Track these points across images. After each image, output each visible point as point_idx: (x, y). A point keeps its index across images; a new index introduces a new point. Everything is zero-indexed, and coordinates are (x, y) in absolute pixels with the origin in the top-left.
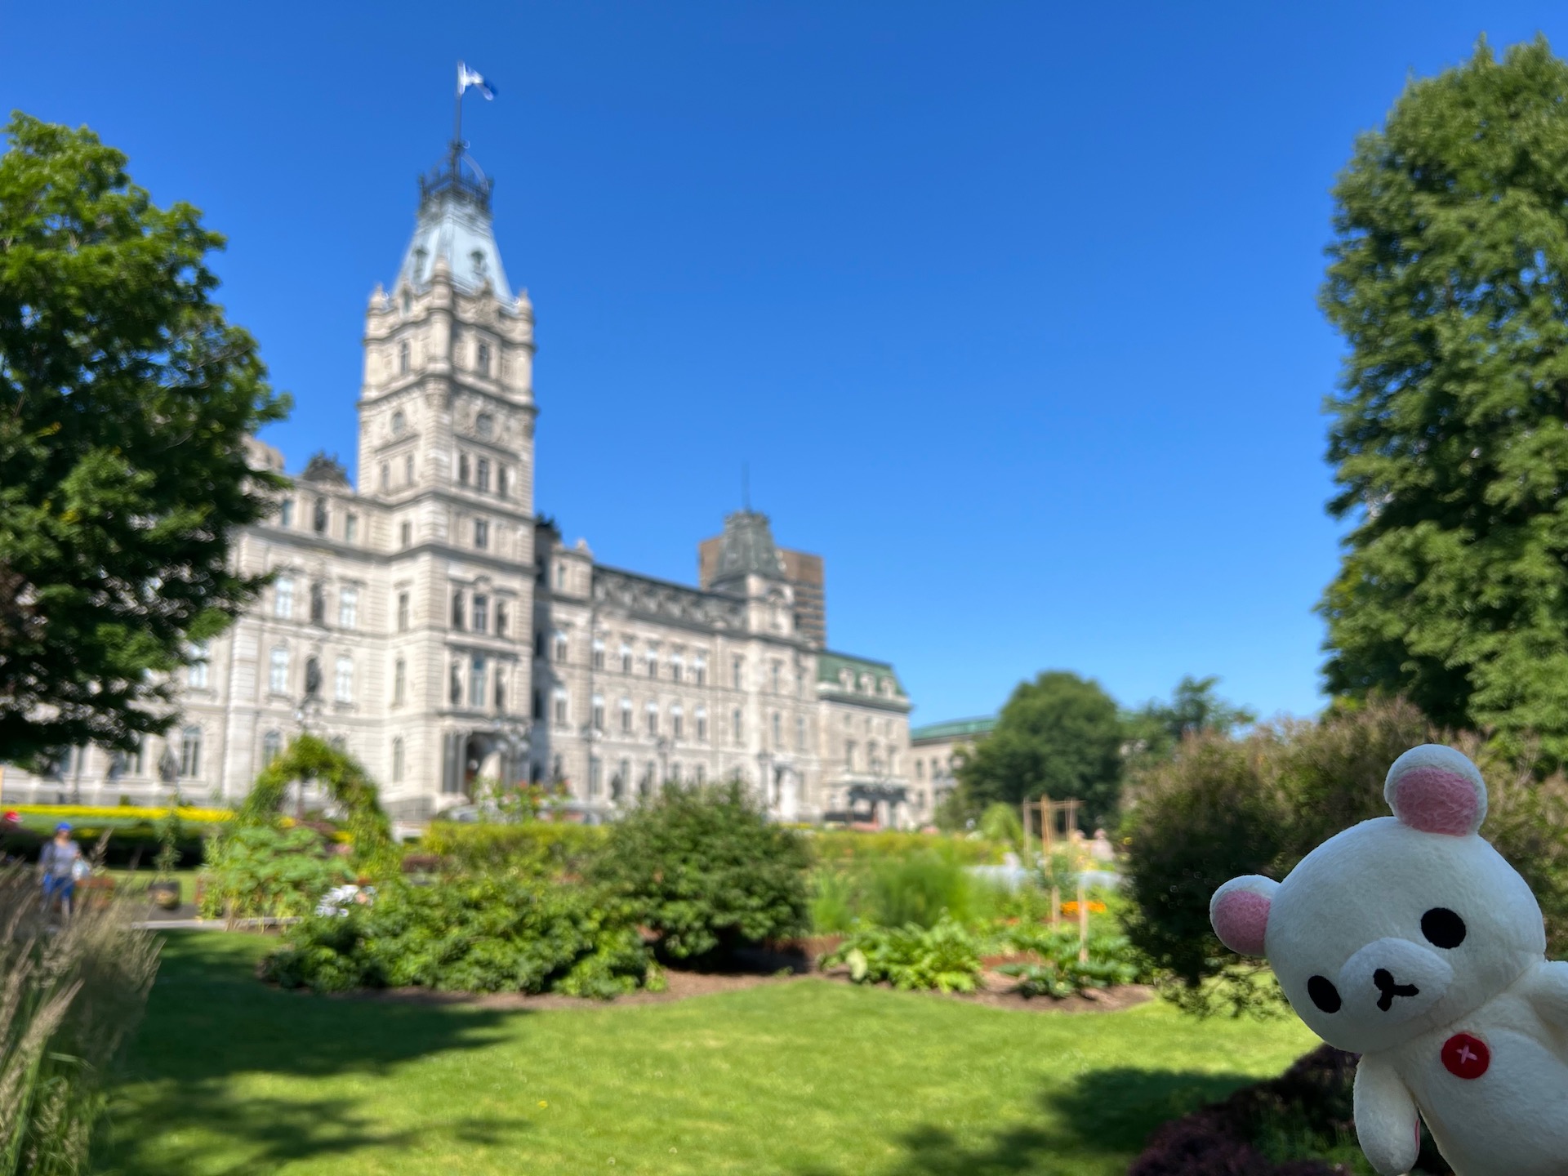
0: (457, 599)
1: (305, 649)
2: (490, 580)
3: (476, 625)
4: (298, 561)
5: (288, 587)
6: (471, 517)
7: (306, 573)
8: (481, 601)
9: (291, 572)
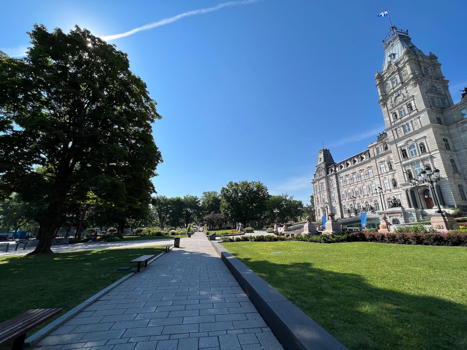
2: (412, 140)
3: (412, 155)
4: (383, 159)
5: (383, 166)
6: (400, 127)
7: (385, 161)
8: (412, 147)
9: (382, 162)
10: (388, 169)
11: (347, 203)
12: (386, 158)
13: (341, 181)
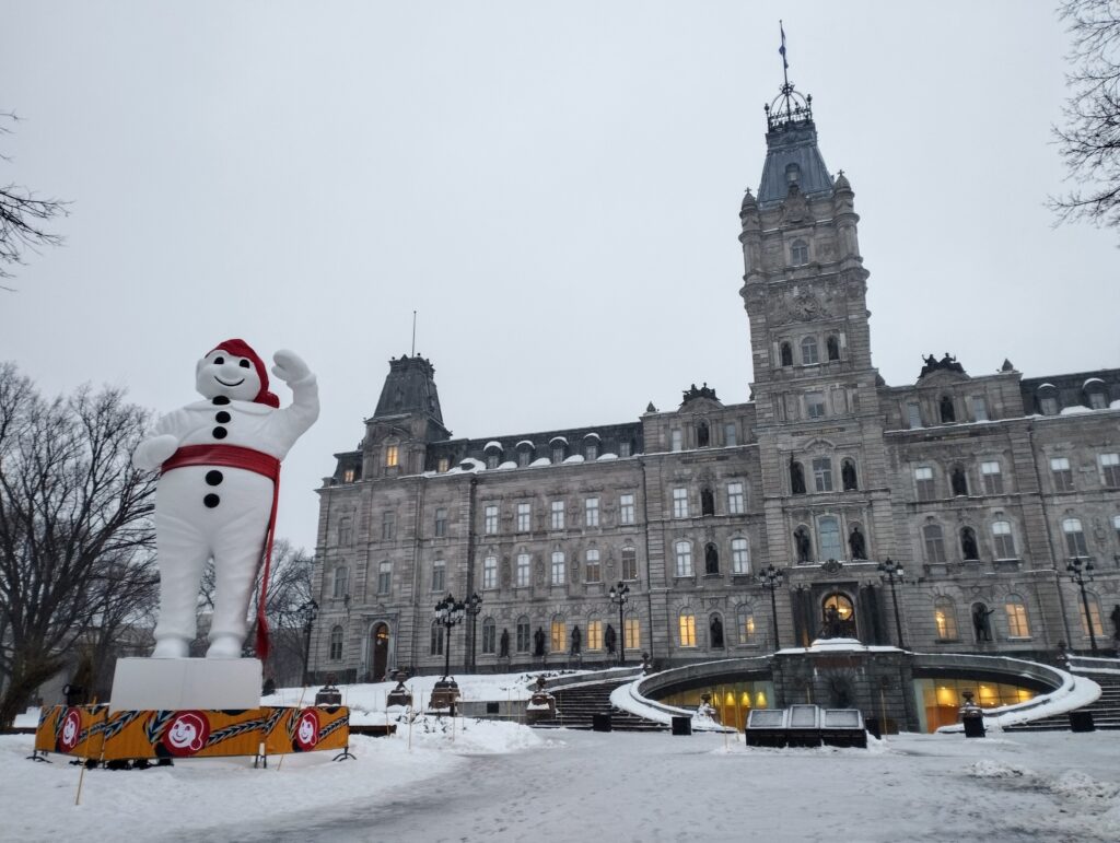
1: (703, 538)
2: (828, 443)
3: (819, 487)
4: (687, 471)
5: (682, 493)
6: (799, 392)
7: (694, 479)
8: (823, 463)
9: (681, 481)
10: (698, 509)
11: (504, 606)
12: (699, 470)
13: (492, 511)
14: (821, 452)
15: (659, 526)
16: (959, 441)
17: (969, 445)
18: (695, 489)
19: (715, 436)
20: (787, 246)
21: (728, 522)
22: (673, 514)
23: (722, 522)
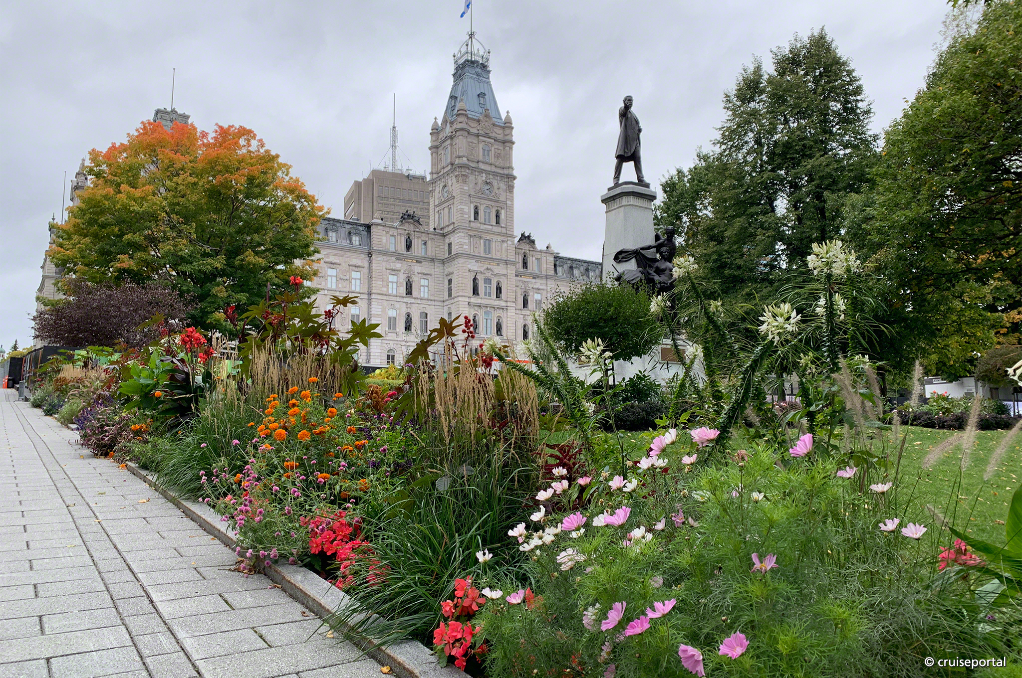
0: (475, 280)
1: (404, 310)
2: (492, 270)
3: (485, 294)
4: (398, 265)
5: (394, 279)
6: (481, 238)
7: (402, 271)
8: (488, 281)
9: (395, 271)
10: (403, 290)
12: (405, 267)
14: (489, 274)
15: (379, 297)
16: (528, 280)
17: (531, 283)
18: (402, 278)
19: (416, 247)
20: (481, 146)
21: (419, 301)
22: (388, 290)
23: (417, 301)
